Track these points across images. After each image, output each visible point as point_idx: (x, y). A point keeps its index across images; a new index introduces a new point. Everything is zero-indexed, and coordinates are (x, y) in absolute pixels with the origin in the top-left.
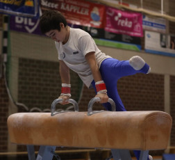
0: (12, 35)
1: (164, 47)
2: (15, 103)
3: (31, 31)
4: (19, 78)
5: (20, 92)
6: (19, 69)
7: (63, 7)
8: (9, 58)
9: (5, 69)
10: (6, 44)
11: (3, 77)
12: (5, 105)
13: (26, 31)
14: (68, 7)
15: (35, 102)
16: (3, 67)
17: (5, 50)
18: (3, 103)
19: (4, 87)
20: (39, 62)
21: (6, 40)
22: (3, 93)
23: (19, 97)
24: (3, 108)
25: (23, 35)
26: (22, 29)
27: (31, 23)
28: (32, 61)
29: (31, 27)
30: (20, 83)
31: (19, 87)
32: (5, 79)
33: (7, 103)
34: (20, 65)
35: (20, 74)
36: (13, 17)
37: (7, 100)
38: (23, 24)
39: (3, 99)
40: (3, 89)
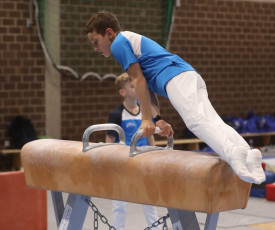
2: (55, 66)
4: (61, 25)
6: (61, 8)
9: (37, 11)
11: (34, 24)
12: (39, 70)
15: (90, 63)
16: (34, 7)
18: (36, 66)
22: (35, 50)
23: (62, 55)
24: (36, 75)
30: (63, 32)
31: (61, 39)
32: (38, 27)
33: (42, 67)
35: (63, 17)
37: (43, 62)
39: (35, 59)
40: (35, 43)
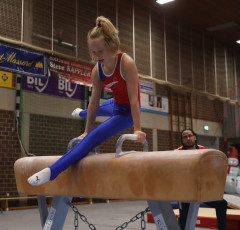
0: (24, 94)
1: (152, 105)
3: (40, 91)
5: (31, 144)
7: (68, 69)
8: (21, 114)
10: (18, 102)
13: (36, 91)
14: (73, 70)
17: (18, 106)
19: (17, 139)
20: (47, 117)
21: (18, 98)
25: (33, 94)
26: (33, 89)
27: (41, 84)
28: (41, 116)
29: (40, 87)
34: (31, 120)
36: (25, 77)
38: (34, 84)
